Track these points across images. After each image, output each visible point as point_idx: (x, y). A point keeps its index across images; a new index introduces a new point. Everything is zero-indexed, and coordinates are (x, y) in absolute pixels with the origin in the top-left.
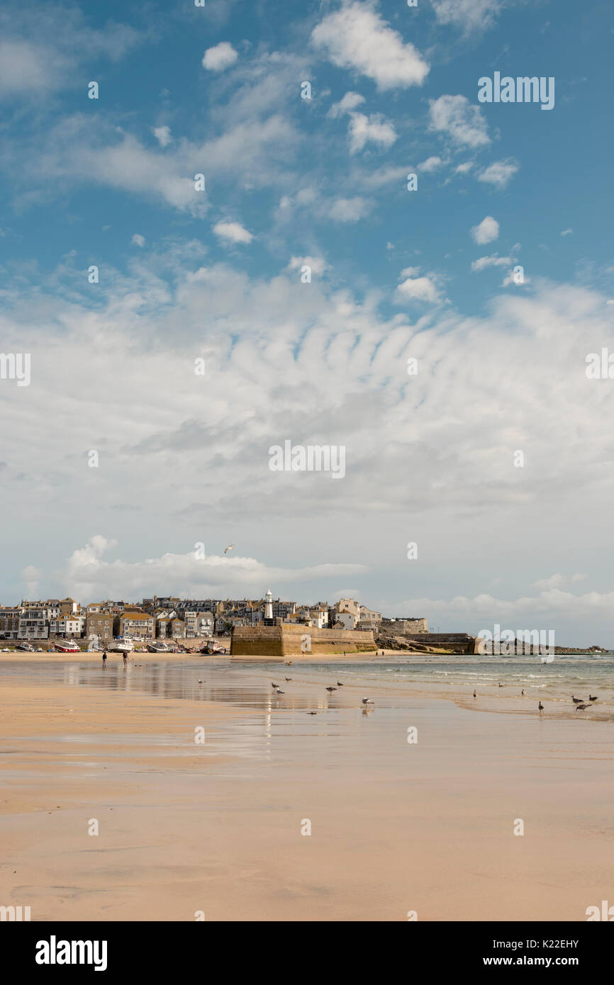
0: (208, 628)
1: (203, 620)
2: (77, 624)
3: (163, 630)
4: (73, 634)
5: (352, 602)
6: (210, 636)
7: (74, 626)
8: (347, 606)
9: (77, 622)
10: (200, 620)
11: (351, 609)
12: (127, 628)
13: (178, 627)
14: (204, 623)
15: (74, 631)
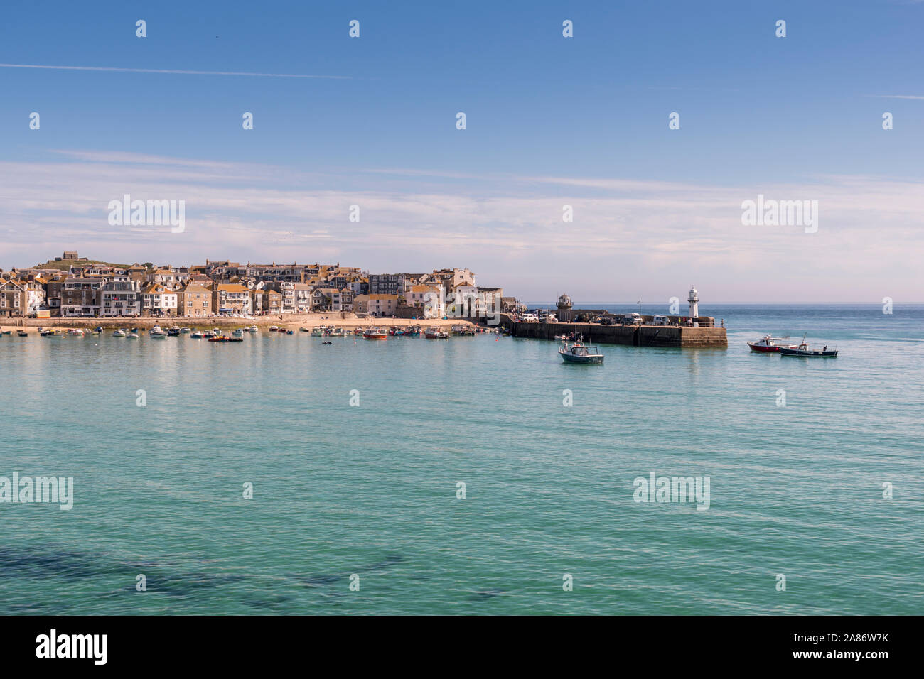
0: (305, 302)
1: (300, 292)
2: (173, 298)
3: (260, 305)
4: (169, 311)
5: (467, 272)
6: (307, 311)
7: (169, 301)
8: (462, 277)
9: (173, 295)
10: (297, 292)
11: (467, 279)
12: (224, 303)
13: (274, 300)
14: (301, 296)
15: (170, 306)
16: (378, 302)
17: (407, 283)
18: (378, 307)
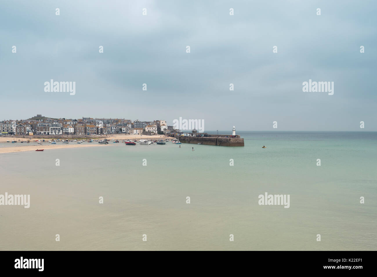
1: (112, 127)
3: (100, 131)
4: (71, 133)
5: (164, 121)
7: (71, 130)
8: (163, 123)
9: (72, 128)
10: (111, 127)
11: (164, 123)
12: (89, 131)
13: (104, 130)
14: (113, 128)
15: (71, 132)
16: (137, 130)
17: (146, 124)
18: (137, 132)
